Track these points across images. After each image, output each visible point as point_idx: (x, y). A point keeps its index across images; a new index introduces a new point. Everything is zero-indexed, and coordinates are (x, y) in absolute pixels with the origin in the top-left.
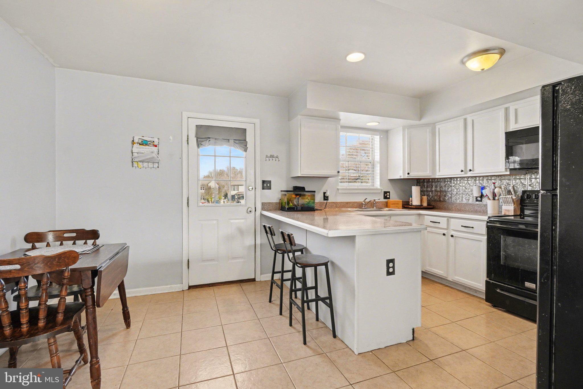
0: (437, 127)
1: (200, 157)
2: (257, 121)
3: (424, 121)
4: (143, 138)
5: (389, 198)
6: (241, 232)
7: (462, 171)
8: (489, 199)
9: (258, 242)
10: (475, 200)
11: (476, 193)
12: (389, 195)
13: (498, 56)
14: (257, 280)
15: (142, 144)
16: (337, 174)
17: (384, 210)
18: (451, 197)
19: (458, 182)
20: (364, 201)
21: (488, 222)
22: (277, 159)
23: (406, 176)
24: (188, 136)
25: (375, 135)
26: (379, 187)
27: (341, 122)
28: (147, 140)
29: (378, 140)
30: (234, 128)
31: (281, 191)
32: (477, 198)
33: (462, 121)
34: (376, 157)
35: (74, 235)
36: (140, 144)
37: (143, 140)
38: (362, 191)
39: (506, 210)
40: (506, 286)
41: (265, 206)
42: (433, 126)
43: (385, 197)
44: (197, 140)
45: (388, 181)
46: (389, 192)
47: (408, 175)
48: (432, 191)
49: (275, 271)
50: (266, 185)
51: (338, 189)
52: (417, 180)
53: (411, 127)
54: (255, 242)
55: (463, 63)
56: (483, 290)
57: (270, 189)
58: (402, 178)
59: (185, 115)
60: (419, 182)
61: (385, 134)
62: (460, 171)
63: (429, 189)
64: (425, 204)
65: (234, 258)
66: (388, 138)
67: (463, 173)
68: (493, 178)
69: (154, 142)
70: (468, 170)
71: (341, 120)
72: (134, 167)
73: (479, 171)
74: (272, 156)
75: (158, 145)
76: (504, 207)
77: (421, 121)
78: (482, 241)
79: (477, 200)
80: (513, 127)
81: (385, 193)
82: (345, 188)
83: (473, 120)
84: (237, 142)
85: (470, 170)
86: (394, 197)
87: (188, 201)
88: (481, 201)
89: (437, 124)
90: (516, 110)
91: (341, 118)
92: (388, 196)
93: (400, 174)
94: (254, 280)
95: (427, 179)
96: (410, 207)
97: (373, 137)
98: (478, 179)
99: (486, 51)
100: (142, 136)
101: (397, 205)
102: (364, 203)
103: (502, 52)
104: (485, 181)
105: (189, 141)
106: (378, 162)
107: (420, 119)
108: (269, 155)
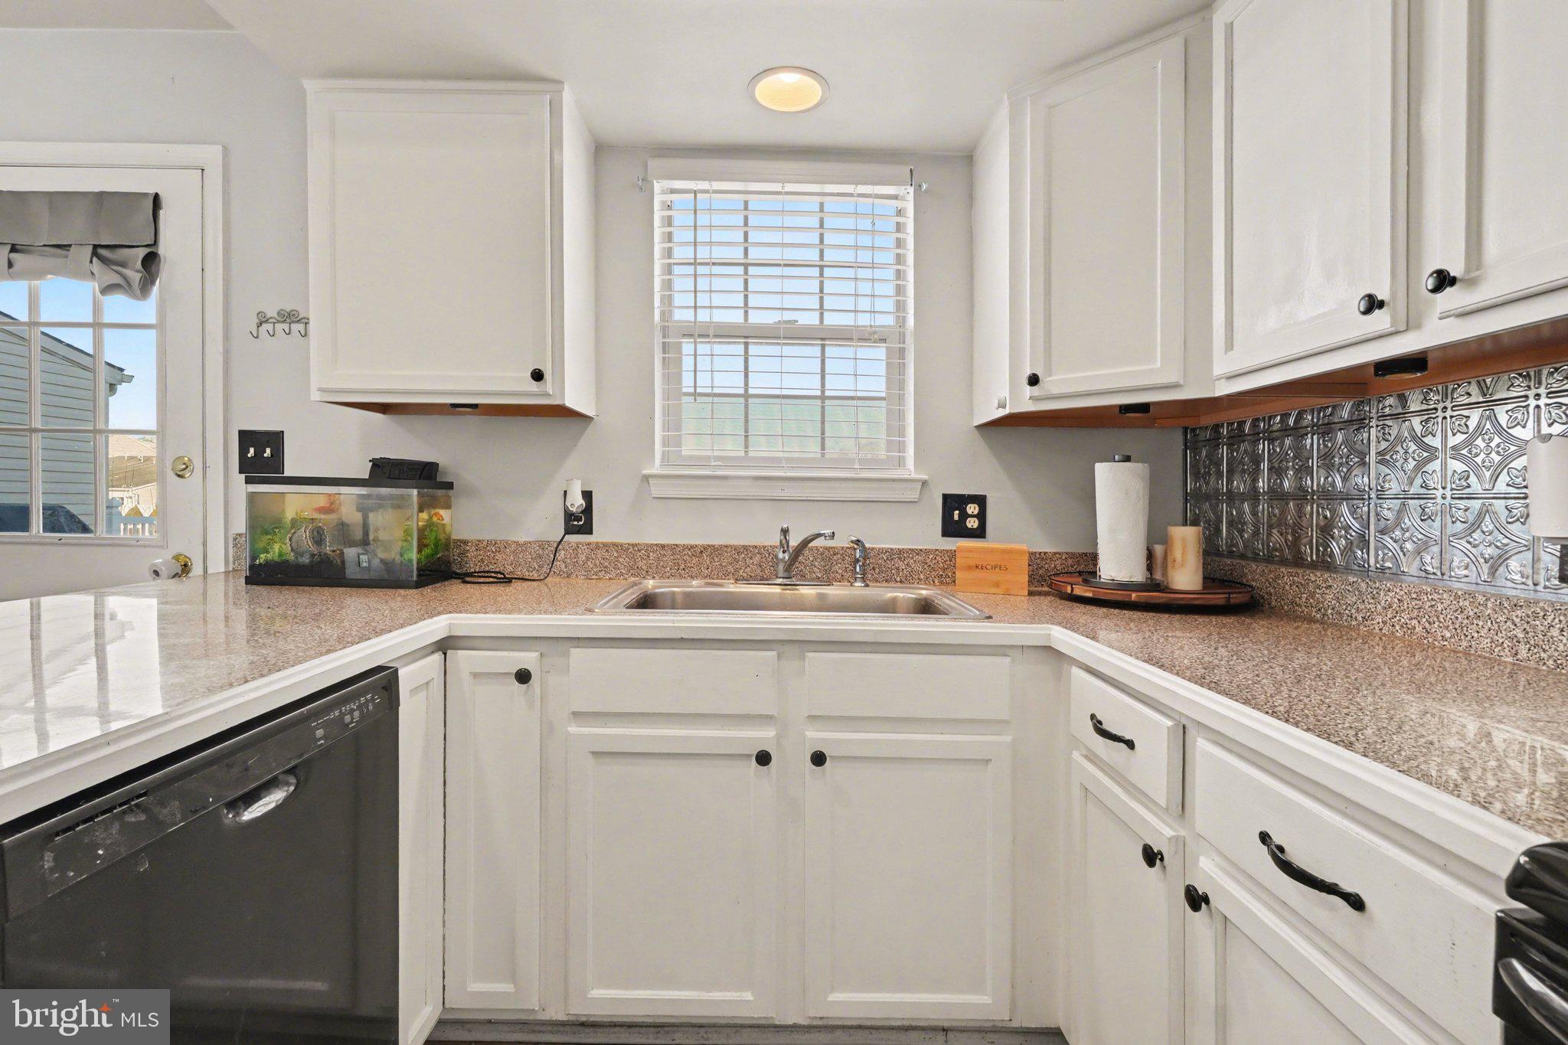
5: (980, 533)
7: (1373, 304)
12: (982, 516)
18: (1364, 542)
26: (914, 472)
43: (952, 528)
46: (981, 500)
47: (1034, 391)
48: (1254, 496)
51: (646, 478)
62: (1356, 303)
63: (1240, 485)
64: (1186, 577)
66: (971, 196)
67: (1380, 320)
74: (289, 317)
81: (953, 503)
85: (1444, 280)
86: (1010, 528)
92: (972, 523)
93: (1002, 390)
96: (1086, 592)
108: (272, 313)
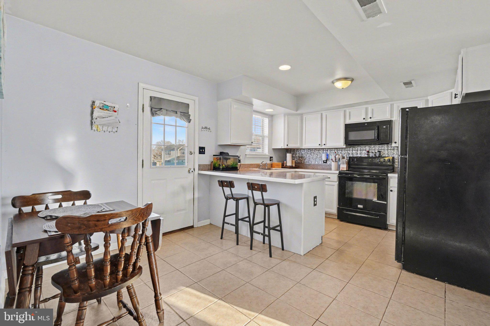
0: (304, 117)
1: (153, 124)
2: (196, 99)
3: (299, 112)
4: (105, 103)
5: (272, 161)
6: (184, 188)
7: (320, 145)
8: (333, 161)
9: (196, 196)
10: (323, 162)
11: (324, 158)
12: (273, 159)
13: (351, 82)
14: (194, 227)
15: (103, 109)
16: (251, 143)
17: (273, 170)
19: (313, 151)
20: (261, 163)
21: (339, 174)
22: (209, 130)
23: (286, 147)
24: (143, 105)
25: (265, 117)
26: (267, 154)
27: (254, 107)
28: (108, 105)
29: (268, 121)
30: (180, 102)
31: (214, 155)
32: (324, 161)
33: (320, 114)
34: (265, 133)
35: (60, 196)
36: (100, 108)
37: (104, 104)
38: (259, 157)
39: (342, 168)
40: (348, 208)
41: (202, 167)
42: (302, 115)
43: (270, 160)
44: (152, 109)
45: (272, 149)
46: (272, 157)
47: (287, 146)
49: (226, 214)
50: (202, 150)
51: (246, 155)
52: (286, 149)
53: (289, 114)
54: (194, 197)
55: (333, 82)
56: (335, 213)
57: (204, 154)
58: (283, 148)
59: (142, 85)
60: (288, 150)
61: (271, 117)
62: (319, 144)
64: (294, 165)
65: (178, 211)
66: (272, 120)
68: (333, 150)
69: (114, 107)
70: (323, 144)
71: (253, 105)
72: (93, 130)
73: (328, 146)
74: (206, 128)
75: (117, 111)
76: (341, 166)
77: (297, 112)
78: (334, 185)
79: (324, 162)
80: (348, 122)
81: (271, 157)
82: (249, 154)
83: (326, 115)
84: (182, 114)
85: (324, 145)
86: (275, 161)
87: (142, 163)
88: (326, 163)
89: (304, 114)
90: (350, 112)
91: (254, 103)
93: (282, 145)
94: (192, 227)
95: (293, 149)
96: (287, 167)
97: (263, 118)
98: (325, 150)
99: (346, 79)
100: (104, 101)
101: (278, 166)
102: (261, 164)
103: (352, 80)
104: (329, 151)
105: (144, 110)
106: (267, 136)
107: (297, 111)
108: (204, 127)
